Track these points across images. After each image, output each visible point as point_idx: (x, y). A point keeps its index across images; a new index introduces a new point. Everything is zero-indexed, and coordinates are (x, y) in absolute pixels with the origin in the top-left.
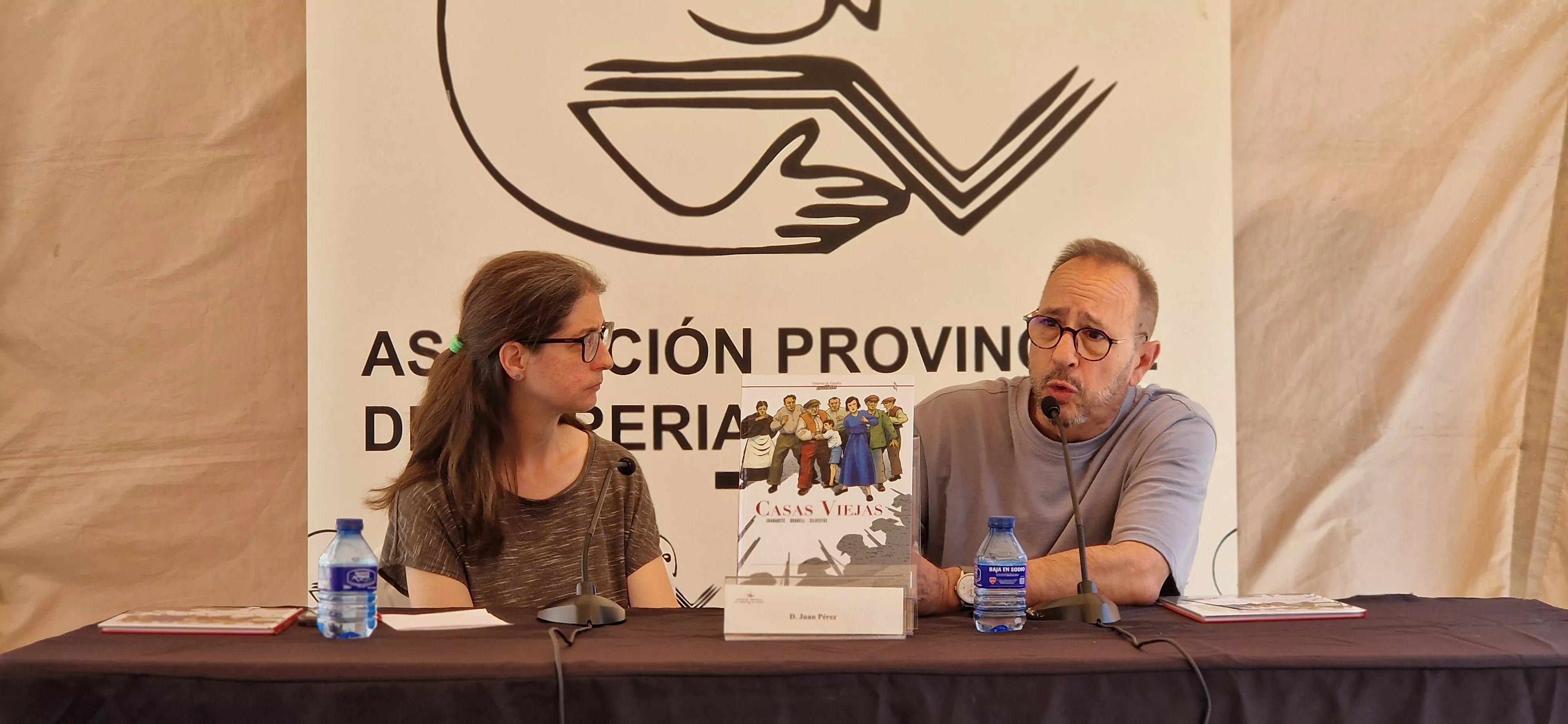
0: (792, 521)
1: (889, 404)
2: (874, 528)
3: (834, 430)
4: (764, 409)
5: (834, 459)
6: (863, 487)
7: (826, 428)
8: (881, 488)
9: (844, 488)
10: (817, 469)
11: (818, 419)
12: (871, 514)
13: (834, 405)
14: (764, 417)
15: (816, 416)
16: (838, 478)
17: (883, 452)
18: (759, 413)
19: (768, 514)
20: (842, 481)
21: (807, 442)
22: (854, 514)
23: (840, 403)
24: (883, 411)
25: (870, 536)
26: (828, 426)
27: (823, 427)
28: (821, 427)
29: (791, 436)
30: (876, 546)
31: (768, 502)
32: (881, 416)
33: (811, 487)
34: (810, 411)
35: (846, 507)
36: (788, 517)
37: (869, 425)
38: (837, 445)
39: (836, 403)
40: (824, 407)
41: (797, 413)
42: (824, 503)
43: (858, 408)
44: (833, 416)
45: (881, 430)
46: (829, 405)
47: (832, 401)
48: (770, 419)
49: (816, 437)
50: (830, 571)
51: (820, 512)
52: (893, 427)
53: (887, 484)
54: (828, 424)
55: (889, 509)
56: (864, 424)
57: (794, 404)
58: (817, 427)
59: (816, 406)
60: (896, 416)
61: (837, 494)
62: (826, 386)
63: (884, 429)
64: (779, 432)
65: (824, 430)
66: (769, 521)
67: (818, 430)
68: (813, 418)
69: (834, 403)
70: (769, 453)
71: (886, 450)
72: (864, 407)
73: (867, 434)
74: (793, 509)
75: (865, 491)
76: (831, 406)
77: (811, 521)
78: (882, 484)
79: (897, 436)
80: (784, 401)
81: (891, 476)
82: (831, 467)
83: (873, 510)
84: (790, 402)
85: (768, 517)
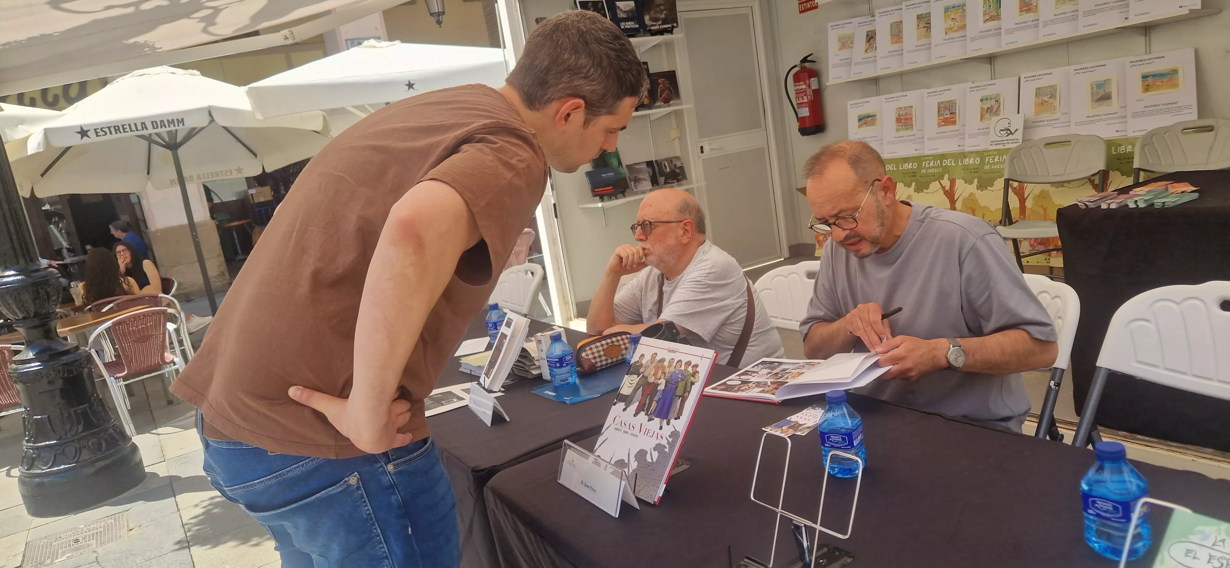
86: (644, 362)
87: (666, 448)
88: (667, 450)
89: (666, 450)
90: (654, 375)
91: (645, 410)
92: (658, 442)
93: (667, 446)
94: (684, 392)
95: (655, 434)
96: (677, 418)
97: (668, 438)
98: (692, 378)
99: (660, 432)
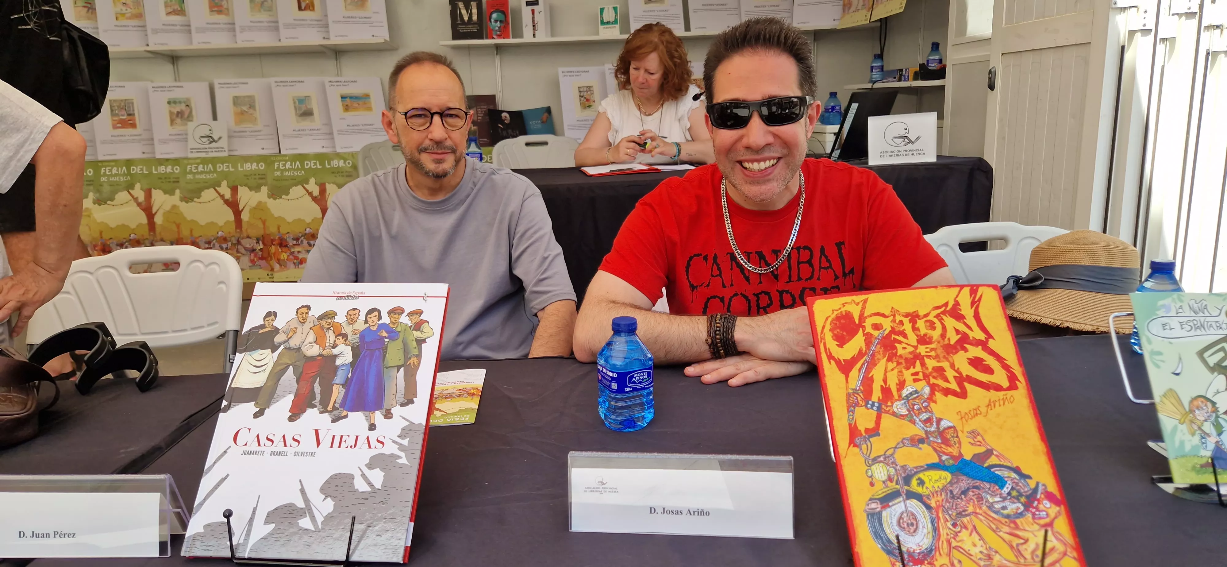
86: (279, 323)
87: (399, 457)
88: (403, 461)
89: (399, 461)
90: (315, 342)
91: (318, 404)
92: (373, 452)
93: (402, 454)
94: (407, 357)
95: (362, 440)
96: (409, 401)
97: (399, 440)
98: (417, 334)
99: (373, 435)
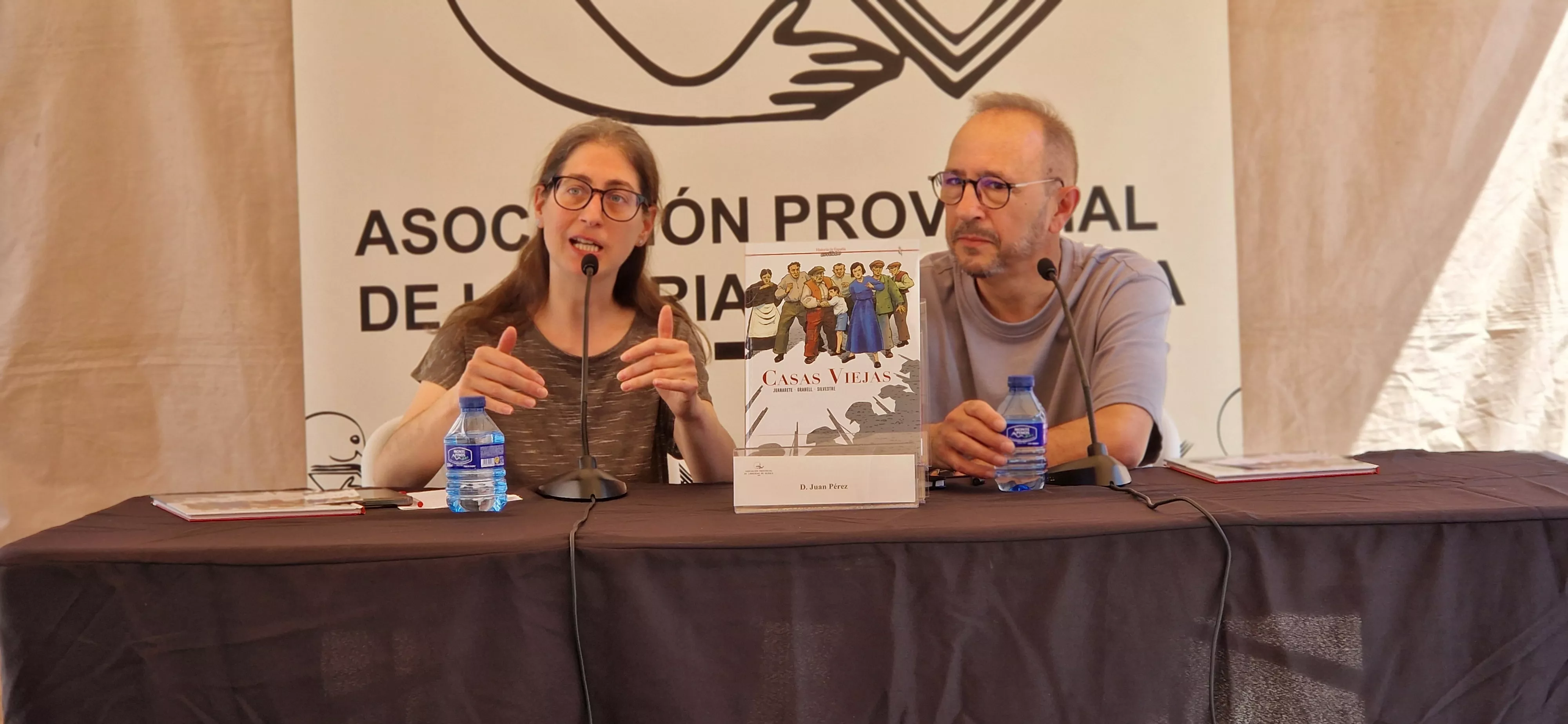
0: (800, 390)
1: (894, 269)
2: (882, 396)
3: (839, 296)
4: (768, 277)
5: (840, 326)
6: (871, 353)
7: (831, 294)
8: (888, 354)
9: (851, 355)
10: (824, 336)
11: (823, 286)
12: (879, 381)
13: (839, 271)
14: (769, 286)
15: (821, 282)
16: (844, 345)
17: (889, 318)
18: (763, 281)
19: (775, 384)
20: (849, 348)
21: (812, 310)
22: (862, 382)
23: (845, 269)
24: (889, 277)
25: (878, 403)
26: (833, 293)
27: (829, 294)
28: (826, 294)
29: (796, 303)
30: (886, 413)
31: (775, 372)
32: (886, 280)
33: (818, 355)
34: (814, 278)
35: (854, 374)
36: (795, 386)
37: (875, 291)
38: (843, 312)
39: (841, 269)
40: (829, 273)
41: (802, 280)
42: (832, 371)
43: (863, 274)
44: (837, 283)
45: (887, 295)
46: (834, 271)
47: (837, 268)
48: (774, 287)
49: (822, 304)
50: (840, 440)
51: (828, 380)
52: (899, 292)
53: (894, 350)
54: (833, 290)
55: (898, 376)
56: (870, 290)
57: (798, 271)
58: (822, 294)
59: (821, 273)
60: (902, 280)
61: (844, 362)
62: (830, 252)
63: (890, 294)
64: (783, 300)
65: (829, 298)
66: (776, 390)
67: (823, 297)
68: (818, 285)
69: (838, 270)
70: (774, 321)
71: (893, 315)
72: (869, 273)
73: (873, 300)
74: (800, 378)
75: (872, 358)
76: (836, 272)
77: (819, 389)
78: (890, 350)
79: (903, 301)
80: (789, 268)
81: (898, 342)
82: (838, 334)
83: (881, 377)
84: (794, 270)
85: (776, 387)
